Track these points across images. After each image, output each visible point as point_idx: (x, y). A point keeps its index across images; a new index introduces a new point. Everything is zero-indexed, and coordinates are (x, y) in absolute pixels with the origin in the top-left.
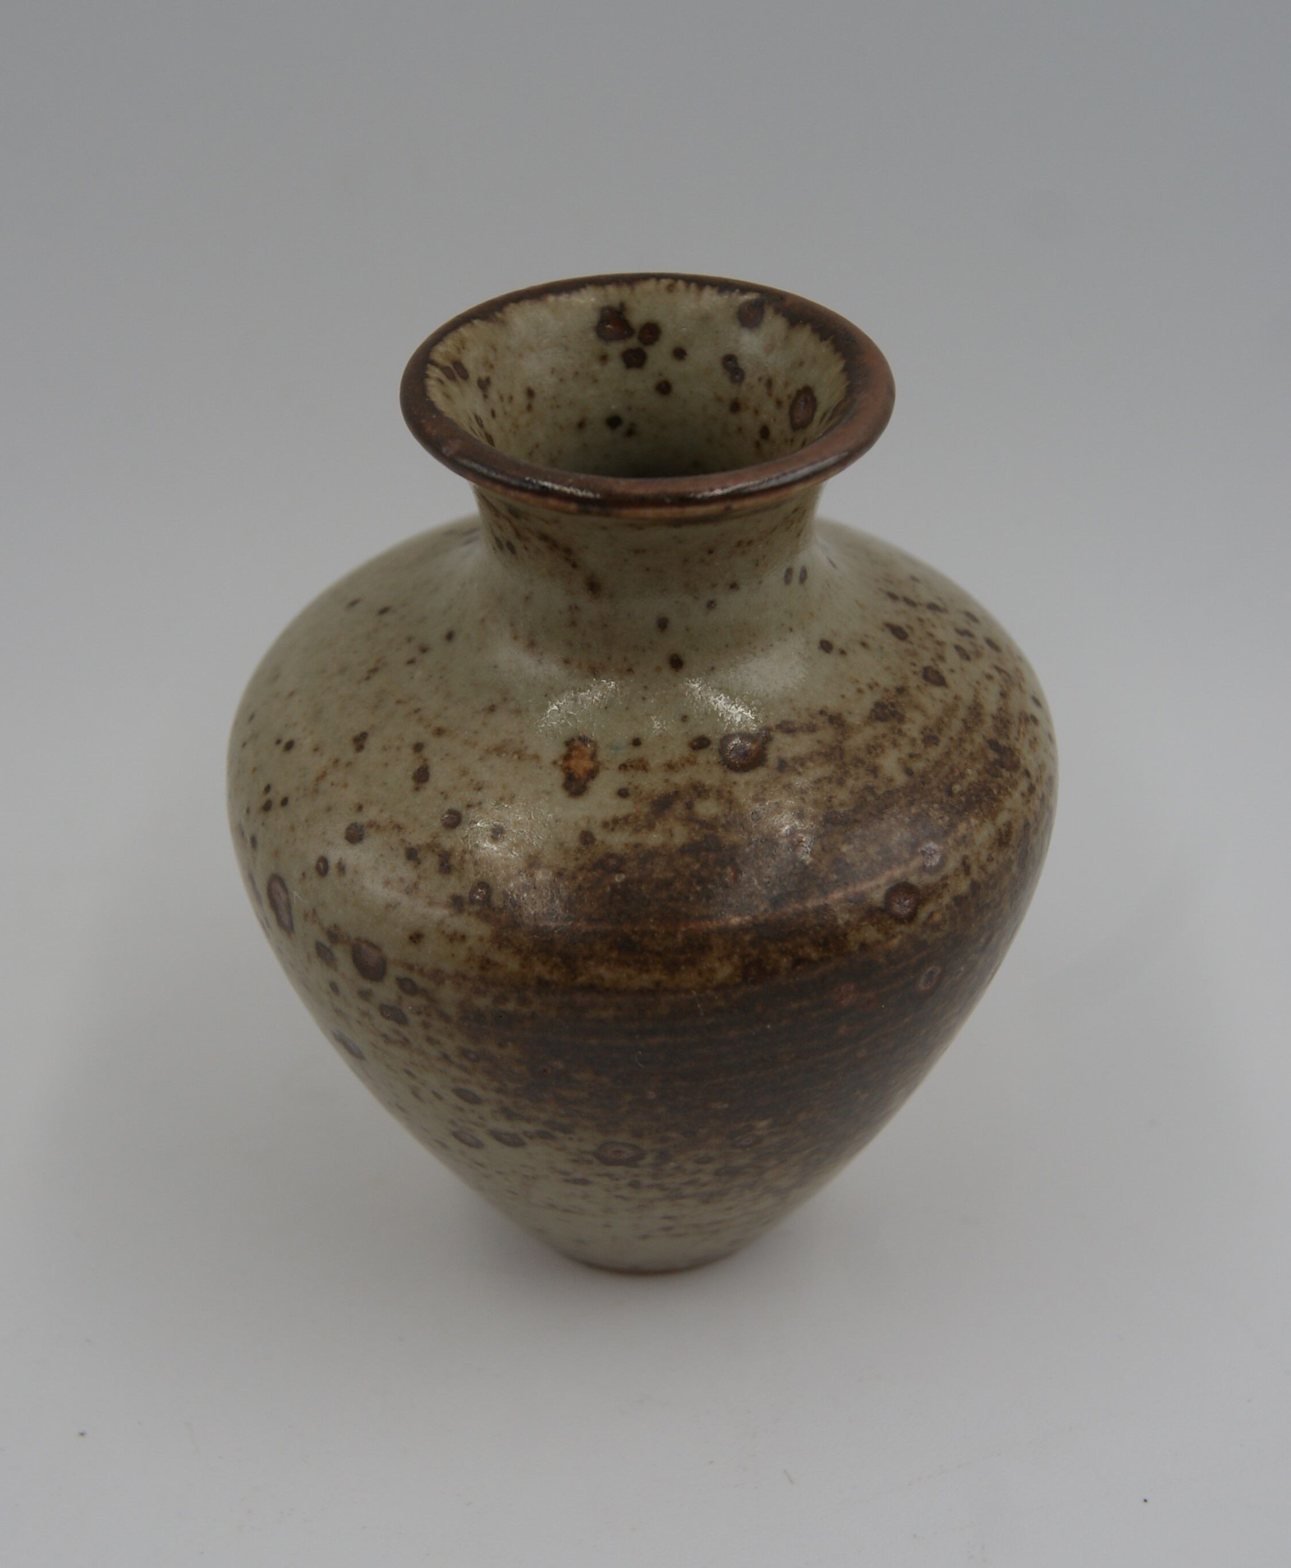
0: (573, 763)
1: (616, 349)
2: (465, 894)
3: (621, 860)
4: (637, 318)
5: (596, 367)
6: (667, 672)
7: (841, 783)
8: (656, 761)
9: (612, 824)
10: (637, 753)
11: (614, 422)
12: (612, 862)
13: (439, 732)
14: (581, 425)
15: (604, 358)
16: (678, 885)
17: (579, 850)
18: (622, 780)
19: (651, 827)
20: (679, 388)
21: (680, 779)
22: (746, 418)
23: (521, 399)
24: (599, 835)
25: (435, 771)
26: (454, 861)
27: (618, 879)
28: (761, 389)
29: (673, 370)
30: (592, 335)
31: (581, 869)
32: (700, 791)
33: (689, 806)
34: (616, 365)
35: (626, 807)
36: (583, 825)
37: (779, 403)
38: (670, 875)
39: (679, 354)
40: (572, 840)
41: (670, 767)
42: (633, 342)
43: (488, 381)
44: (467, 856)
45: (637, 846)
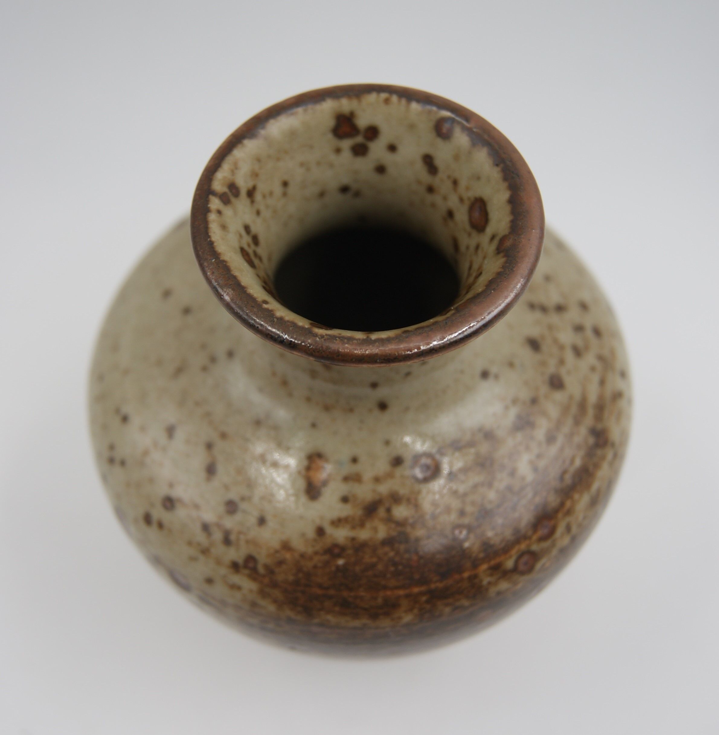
0: (312, 473)
1: (347, 144)
2: (240, 561)
3: (343, 549)
4: (362, 122)
5: (333, 157)
6: (377, 412)
7: (490, 485)
8: (368, 476)
9: (337, 522)
10: (355, 468)
11: (344, 189)
12: (336, 551)
13: (224, 436)
14: (322, 194)
15: (338, 151)
16: (380, 567)
17: (315, 540)
18: (343, 489)
19: (362, 525)
20: (391, 170)
21: (384, 489)
22: (437, 199)
23: (278, 190)
24: (329, 530)
25: (220, 468)
26: (233, 537)
27: (341, 562)
28: (449, 184)
29: (388, 158)
30: (330, 136)
31: (316, 553)
32: (395, 498)
33: (389, 510)
34: (347, 154)
35: (346, 511)
36: (318, 522)
37: (461, 200)
38: (374, 560)
39: (392, 148)
40: (311, 533)
41: (377, 480)
42: (359, 139)
43: (254, 188)
44: (242, 537)
45: (353, 539)
